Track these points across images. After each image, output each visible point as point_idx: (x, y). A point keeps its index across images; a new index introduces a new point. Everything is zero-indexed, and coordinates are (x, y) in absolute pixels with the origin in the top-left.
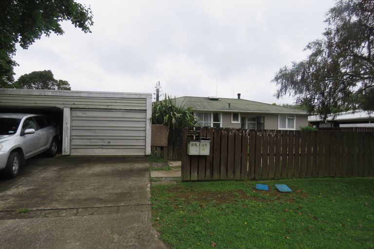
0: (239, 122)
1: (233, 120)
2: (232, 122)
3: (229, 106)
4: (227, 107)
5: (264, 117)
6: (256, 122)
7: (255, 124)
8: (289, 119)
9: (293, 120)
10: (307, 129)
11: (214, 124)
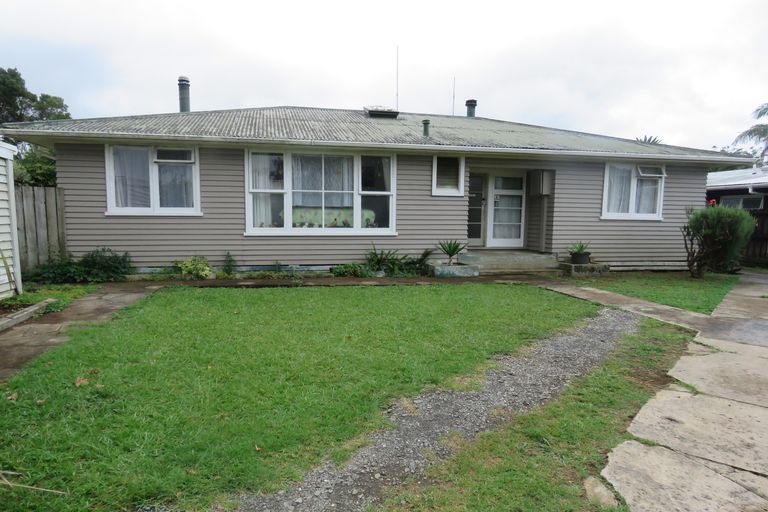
0: (462, 190)
1: (440, 184)
2: (436, 191)
3: (426, 132)
4: (419, 134)
5: (553, 173)
6: (523, 193)
7: (521, 197)
8: (641, 181)
9: (655, 182)
10: (704, 216)
11: (363, 197)
